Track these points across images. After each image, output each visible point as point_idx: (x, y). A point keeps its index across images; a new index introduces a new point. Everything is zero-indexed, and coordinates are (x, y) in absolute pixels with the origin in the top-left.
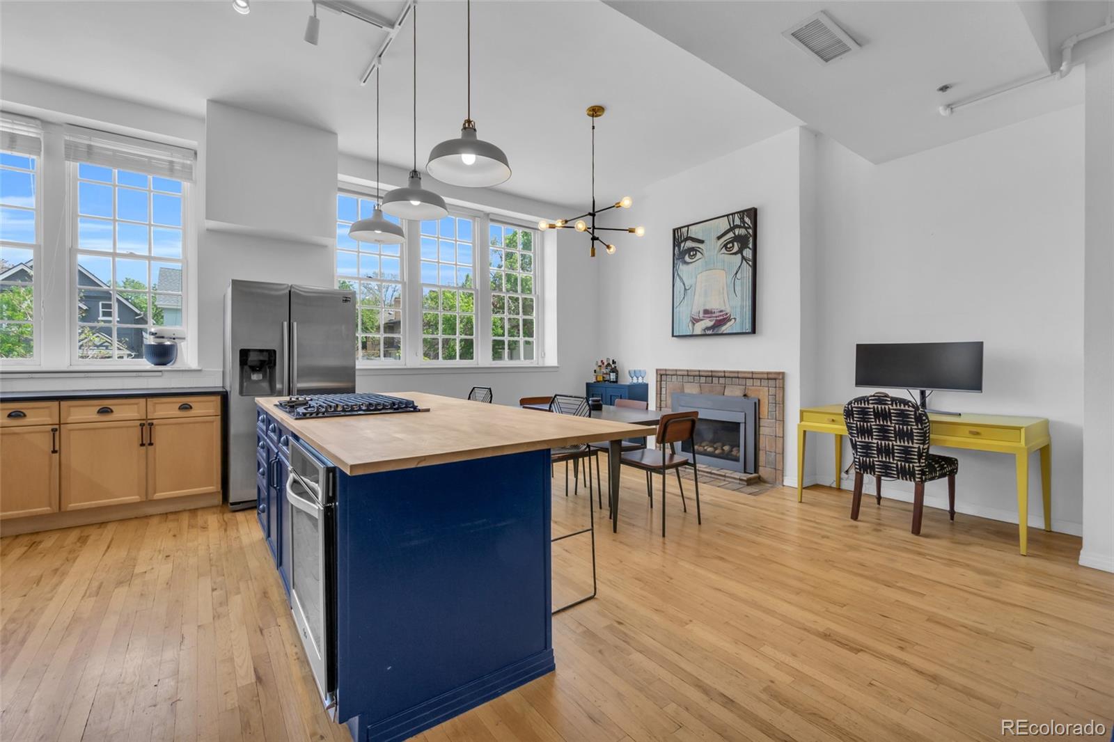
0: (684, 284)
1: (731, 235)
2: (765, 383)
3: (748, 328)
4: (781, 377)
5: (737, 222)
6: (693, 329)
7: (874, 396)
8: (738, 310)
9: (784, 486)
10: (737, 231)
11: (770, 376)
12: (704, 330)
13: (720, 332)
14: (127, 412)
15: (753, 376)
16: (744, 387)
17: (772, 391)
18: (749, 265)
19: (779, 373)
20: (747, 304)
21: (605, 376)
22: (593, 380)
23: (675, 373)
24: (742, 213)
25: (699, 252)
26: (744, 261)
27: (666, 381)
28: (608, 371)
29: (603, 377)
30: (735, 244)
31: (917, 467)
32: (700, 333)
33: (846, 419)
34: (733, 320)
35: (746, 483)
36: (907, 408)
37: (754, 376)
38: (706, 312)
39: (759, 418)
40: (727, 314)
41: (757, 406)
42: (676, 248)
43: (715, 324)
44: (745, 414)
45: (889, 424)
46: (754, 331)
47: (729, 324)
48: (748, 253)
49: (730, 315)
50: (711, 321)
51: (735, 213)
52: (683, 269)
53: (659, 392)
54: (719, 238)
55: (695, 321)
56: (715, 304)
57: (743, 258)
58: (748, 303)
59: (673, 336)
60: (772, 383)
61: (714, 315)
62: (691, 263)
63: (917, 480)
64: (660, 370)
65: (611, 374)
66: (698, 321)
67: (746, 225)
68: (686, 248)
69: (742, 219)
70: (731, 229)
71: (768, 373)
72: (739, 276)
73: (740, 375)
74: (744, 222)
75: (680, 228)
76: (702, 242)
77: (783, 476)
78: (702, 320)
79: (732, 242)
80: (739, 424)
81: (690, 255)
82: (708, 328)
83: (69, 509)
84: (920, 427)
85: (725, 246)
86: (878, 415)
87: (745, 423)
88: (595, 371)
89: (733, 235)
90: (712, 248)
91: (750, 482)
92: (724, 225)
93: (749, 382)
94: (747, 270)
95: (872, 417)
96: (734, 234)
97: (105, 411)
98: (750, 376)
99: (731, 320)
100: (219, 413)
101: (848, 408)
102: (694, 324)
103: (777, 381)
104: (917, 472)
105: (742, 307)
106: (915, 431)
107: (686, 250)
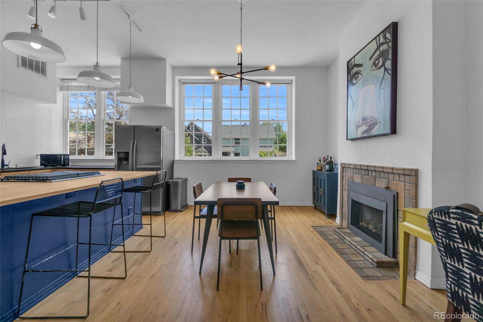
0: (353, 101)
1: (378, 52)
2: (402, 178)
3: (388, 130)
4: (413, 174)
5: (382, 40)
6: (357, 134)
8: (382, 114)
9: (415, 279)
10: (381, 48)
11: (406, 172)
12: (363, 134)
13: (370, 135)
16: (387, 181)
17: (408, 186)
18: (390, 74)
19: (412, 170)
20: (388, 108)
22: (316, 169)
23: (349, 166)
24: (384, 32)
25: (360, 73)
26: (386, 72)
27: (345, 172)
29: (322, 168)
32: (359, 137)
33: (432, 232)
34: (379, 123)
35: (376, 265)
37: (394, 171)
38: (363, 119)
39: (398, 210)
40: (375, 119)
41: (396, 197)
42: (349, 75)
43: (368, 128)
44: (387, 204)
46: (394, 131)
47: (376, 127)
48: (388, 64)
49: (377, 120)
50: (366, 126)
51: (380, 34)
52: (352, 89)
53: (342, 180)
55: (358, 127)
56: (368, 113)
57: (386, 69)
59: (347, 139)
60: (407, 179)
62: (356, 83)
64: (343, 164)
65: (326, 165)
67: (388, 40)
69: (385, 36)
70: (378, 48)
71: (404, 169)
72: (383, 85)
73: (384, 170)
74: (386, 38)
75: (350, 60)
76: (361, 65)
77: (415, 269)
78: (361, 126)
79: (378, 59)
80: (382, 211)
81: (355, 78)
82: (364, 132)
85: (374, 63)
87: (386, 212)
88: (318, 163)
90: (367, 68)
91: (380, 265)
92: (374, 47)
93: (391, 176)
94: (388, 79)
95: (458, 236)
96: (380, 51)
98: (391, 171)
99: (378, 124)
102: (357, 129)
103: (411, 176)
105: (385, 112)
107: (354, 74)
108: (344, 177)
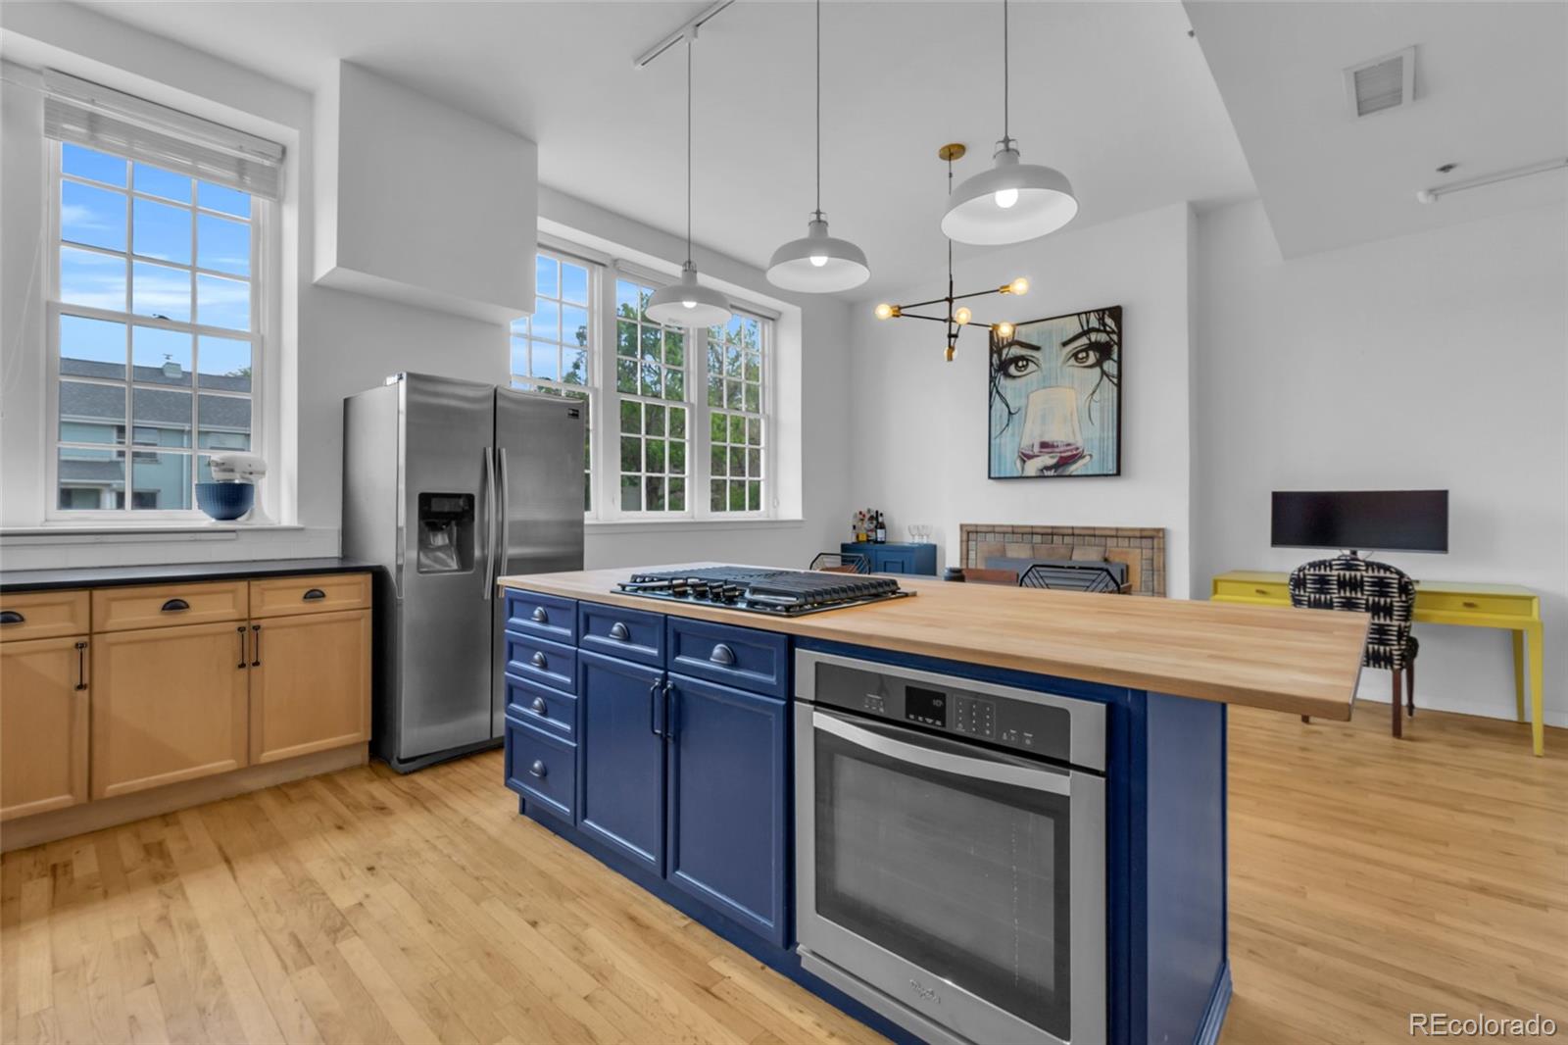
0: (1007, 406)
1: (1084, 341)
2: (1137, 542)
3: (1111, 468)
4: (1160, 535)
5: (1094, 323)
6: (1023, 469)
7: (1339, 559)
8: (1096, 443)
10: (1094, 337)
11: (1145, 534)
12: (1042, 470)
13: (1067, 473)
14: (215, 607)
15: (1117, 534)
16: (1102, 549)
17: (1147, 553)
18: (1113, 382)
19: (1158, 530)
20: (1110, 434)
21: (870, 533)
22: (850, 539)
23: (992, 530)
24: (1101, 313)
25: (1033, 362)
26: (1105, 377)
27: (976, 541)
28: (872, 526)
29: (868, 536)
30: (1091, 353)
31: (1396, 650)
32: (1033, 474)
33: (1294, 590)
34: (1088, 458)
36: (1388, 574)
37: (1120, 533)
38: (1044, 445)
41: (1125, 574)
42: (995, 356)
43: (1058, 462)
45: (1359, 595)
46: (1118, 473)
47: (1081, 462)
48: (1110, 366)
49: (1083, 451)
50: (1052, 457)
51: (1090, 312)
52: (1004, 383)
53: (964, 557)
54: (1065, 344)
55: (1025, 457)
56: (1058, 434)
57: (1103, 373)
58: (1112, 434)
59: (990, 477)
60: (1146, 543)
61: (1057, 450)
62: (1019, 377)
63: (1396, 667)
64: (967, 525)
65: (879, 531)
66: (1030, 457)
67: (1107, 328)
68: (1010, 356)
69: (1101, 320)
70: (1085, 333)
71: (1142, 530)
72: (1096, 396)
73: (1097, 533)
74: (1105, 325)
76: (1037, 348)
78: (1037, 456)
79: (1086, 350)
81: (1017, 365)
82: (1048, 468)
83: (107, 795)
84: (1404, 598)
85: (1075, 355)
86: (1342, 584)
88: (854, 527)
89: (1087, 342)
90: (1053, 358)
92: (1073, 327)
93: (1111, 542)
94: (1109, 390)
95: (1335, 587)
96: (1090, 339)
97: (175, 606)
98: (1114, 533)
99: (1084, 457)
100: (370, 604)
101: (1299, 575)
102: (1024, 462)
103: (1156, 541)
104: (1396, 657)
105: (1102, 440)
106: (1395, 604)
107: (1011, 359)
108: (970, 552)
